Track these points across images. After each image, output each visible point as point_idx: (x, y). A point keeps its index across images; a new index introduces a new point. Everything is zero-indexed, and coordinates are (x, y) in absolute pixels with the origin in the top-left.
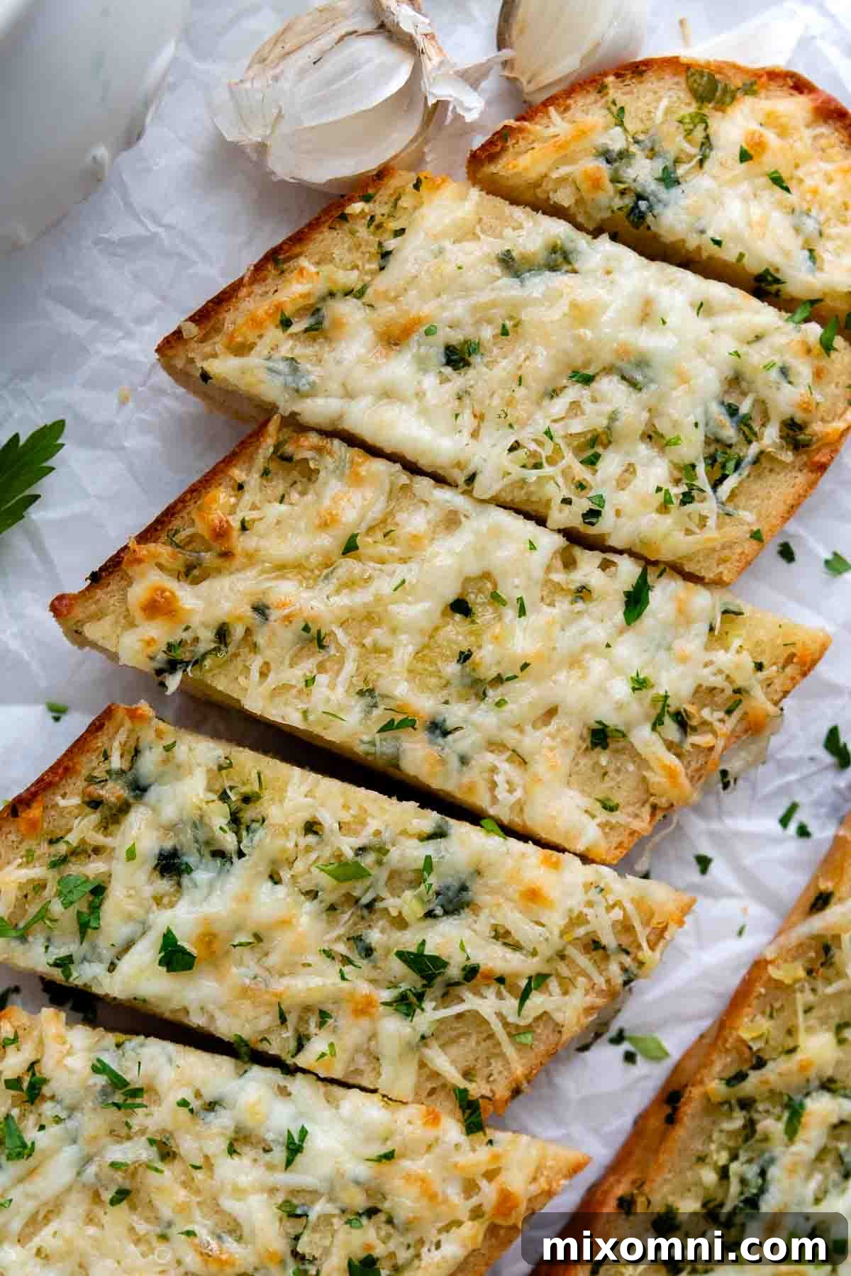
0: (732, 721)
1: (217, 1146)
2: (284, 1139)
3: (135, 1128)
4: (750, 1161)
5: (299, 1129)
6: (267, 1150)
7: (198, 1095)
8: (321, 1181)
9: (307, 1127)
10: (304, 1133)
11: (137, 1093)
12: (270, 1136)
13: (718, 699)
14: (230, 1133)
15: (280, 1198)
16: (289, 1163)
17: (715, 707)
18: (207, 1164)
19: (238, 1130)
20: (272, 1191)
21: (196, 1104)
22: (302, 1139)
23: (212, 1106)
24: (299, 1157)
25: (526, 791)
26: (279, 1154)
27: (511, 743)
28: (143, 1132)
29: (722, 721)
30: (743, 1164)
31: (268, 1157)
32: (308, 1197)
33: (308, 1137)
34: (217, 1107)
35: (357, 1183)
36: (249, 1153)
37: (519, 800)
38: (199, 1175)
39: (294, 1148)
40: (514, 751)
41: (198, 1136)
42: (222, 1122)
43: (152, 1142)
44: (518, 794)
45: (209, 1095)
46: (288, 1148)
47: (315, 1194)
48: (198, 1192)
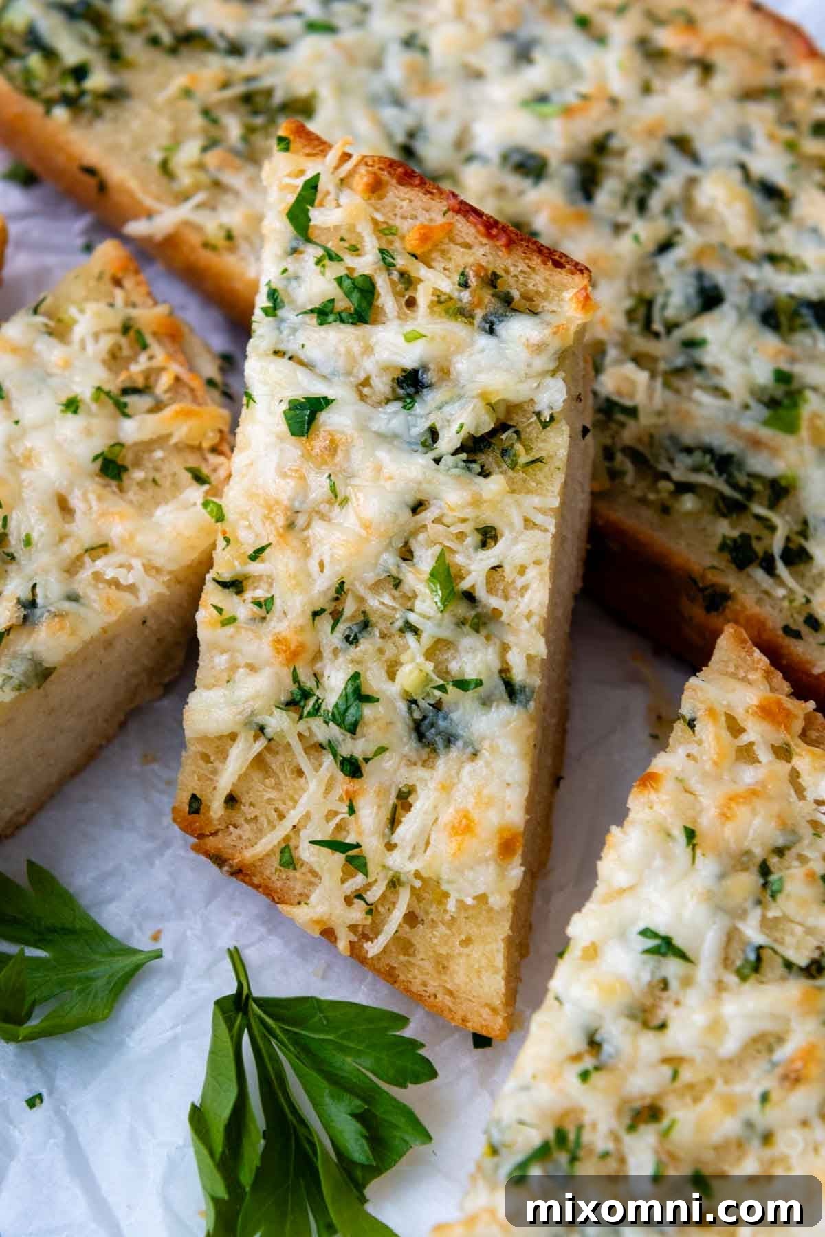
0: (156, 349)
1: (649, 1045)
2: (652, 960)
3: (610, 1146)
4: (671, 461)
5: (640, 938)
6: (665, 985)
7: (577, 1058)
8: (714, 923)
9: (641, 926)
10: (646, 933)
11: (561, 1136)
12: (646, 977)
13: (126, 352)
14: (633, 1026)
15: (732, 979)
16: (683, 956)
17: (134, 358)
18: (674, 1062)
19: (632, 1016)
20: (720, 986)
21: (588, 1062)
22: (655, 935)
23: (594, 1044)
24: (678, 942)
25: (137, 555)
26: (672, 968)
27: (77, 550)
28: (617, 1139)
29: (151, 358)
30: (674, 467)
31: (674, 984)
32: (735, 945)
33: (653, 927)
34: (598, 1038)
35: (722, 876)
36: (667, 1010)
37: (144, 565)
38: (687, 1075)
39: (665, 947)
40: (87, 551)
41: (632, 1067)
42: (617, 1034)
43: (632, 1128)
44: (137, 563)
45: (577, 1043)
46: (664, 955)
47: (732, 936)
48: (710, 1082)
